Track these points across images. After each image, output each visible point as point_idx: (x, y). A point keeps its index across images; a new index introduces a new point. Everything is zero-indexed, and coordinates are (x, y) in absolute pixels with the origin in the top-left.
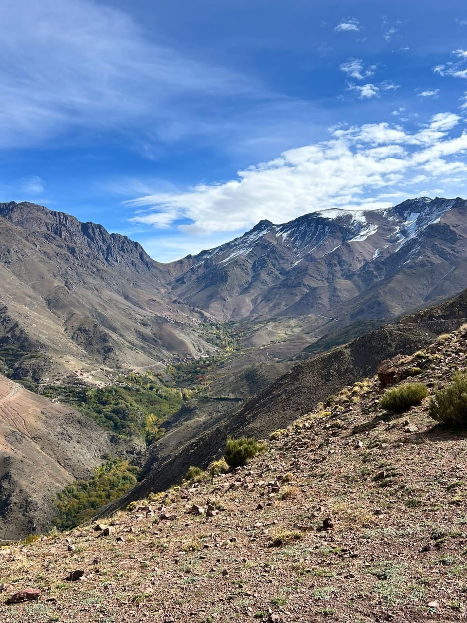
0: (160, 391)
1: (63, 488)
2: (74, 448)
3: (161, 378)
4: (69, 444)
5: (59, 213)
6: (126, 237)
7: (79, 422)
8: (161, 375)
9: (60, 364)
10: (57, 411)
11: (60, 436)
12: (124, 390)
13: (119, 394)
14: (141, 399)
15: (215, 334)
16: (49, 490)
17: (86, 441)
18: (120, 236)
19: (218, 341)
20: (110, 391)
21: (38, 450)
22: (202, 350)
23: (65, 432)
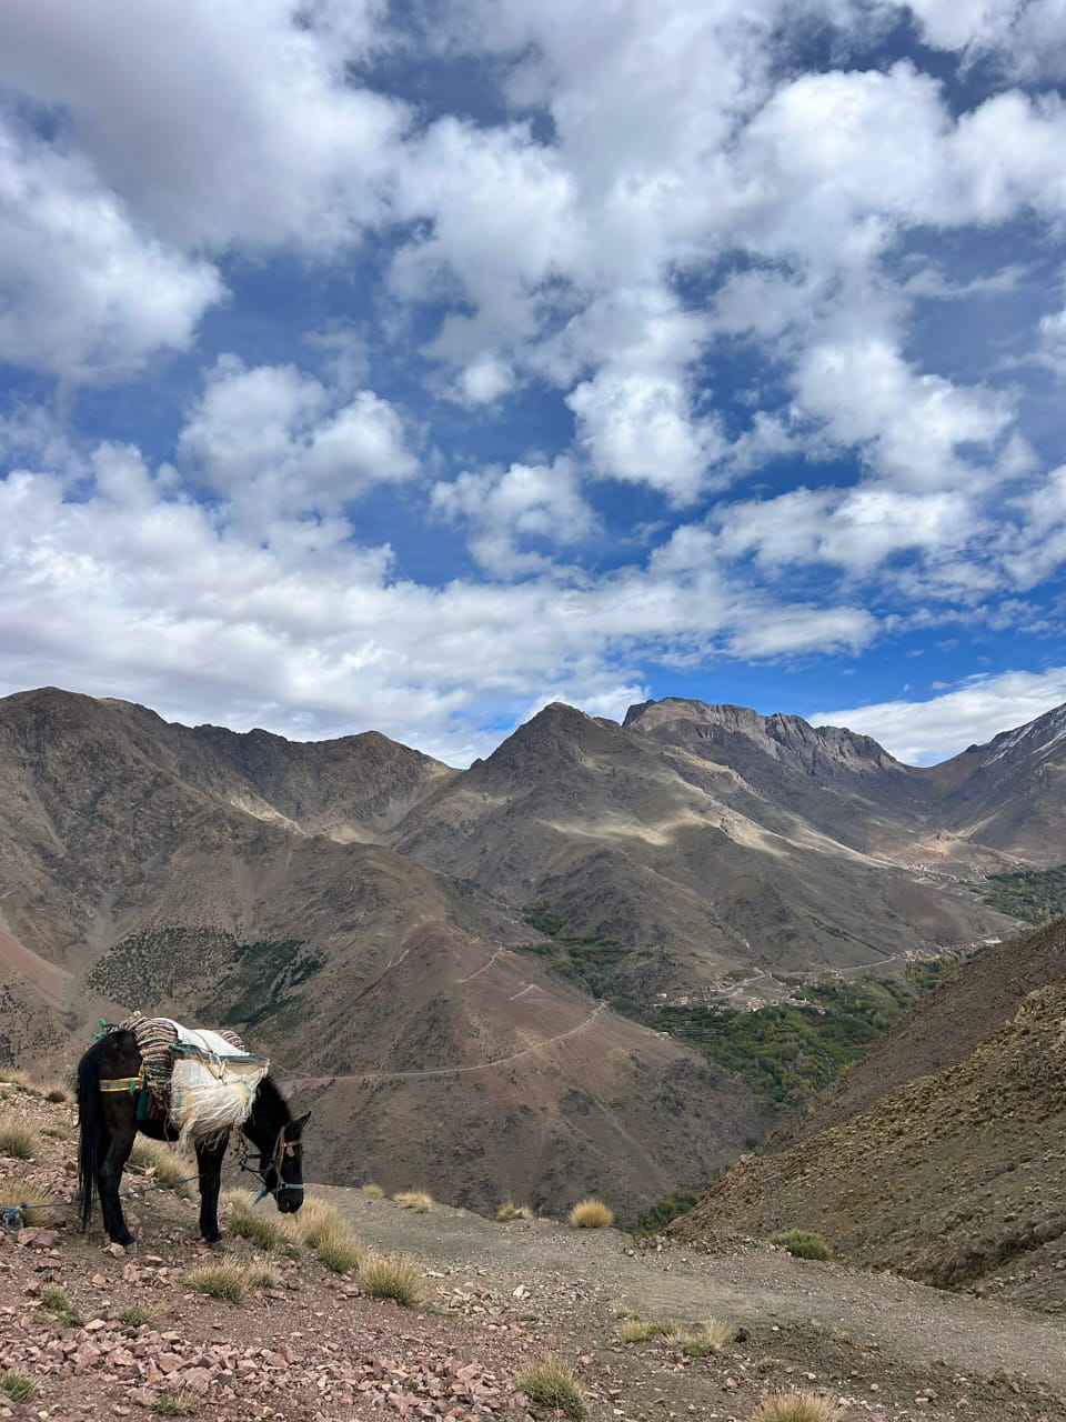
0: (878, 1014)
1: (652, 1203)
2: (686, 1125)
3: (893, 989)
4: (675, 1119)
5: (724, 707)
6: (845, 731)
7: (701, 1076)
8: (892, 982)
9: (687, 967)
10: (659, 1054)
11: (659, 1103)
12: (799, 1015)
13: (789, 1022)
14: (833, 1031)
15: (1021, 895)
16: (624, 1207)
17: (711, 1113)
18: (834, 730)
19: (1027, 908)
20: (772, 1017)
21: (615, 1129)
22: (987, 928)
23: (672, 1095)
